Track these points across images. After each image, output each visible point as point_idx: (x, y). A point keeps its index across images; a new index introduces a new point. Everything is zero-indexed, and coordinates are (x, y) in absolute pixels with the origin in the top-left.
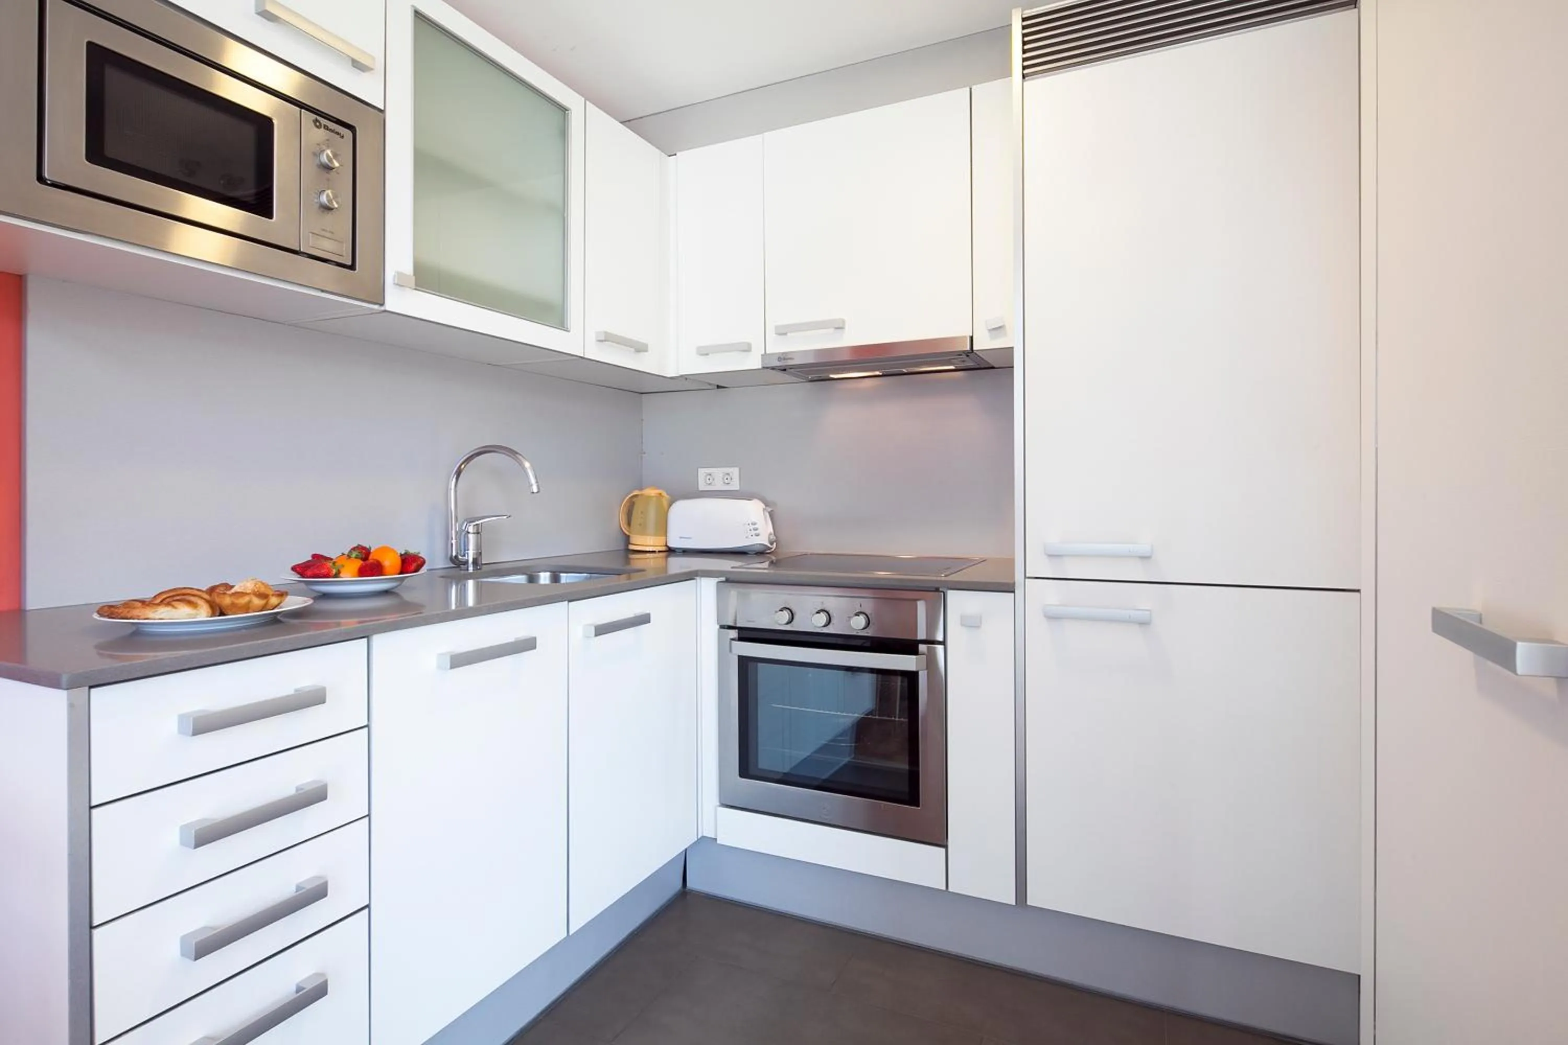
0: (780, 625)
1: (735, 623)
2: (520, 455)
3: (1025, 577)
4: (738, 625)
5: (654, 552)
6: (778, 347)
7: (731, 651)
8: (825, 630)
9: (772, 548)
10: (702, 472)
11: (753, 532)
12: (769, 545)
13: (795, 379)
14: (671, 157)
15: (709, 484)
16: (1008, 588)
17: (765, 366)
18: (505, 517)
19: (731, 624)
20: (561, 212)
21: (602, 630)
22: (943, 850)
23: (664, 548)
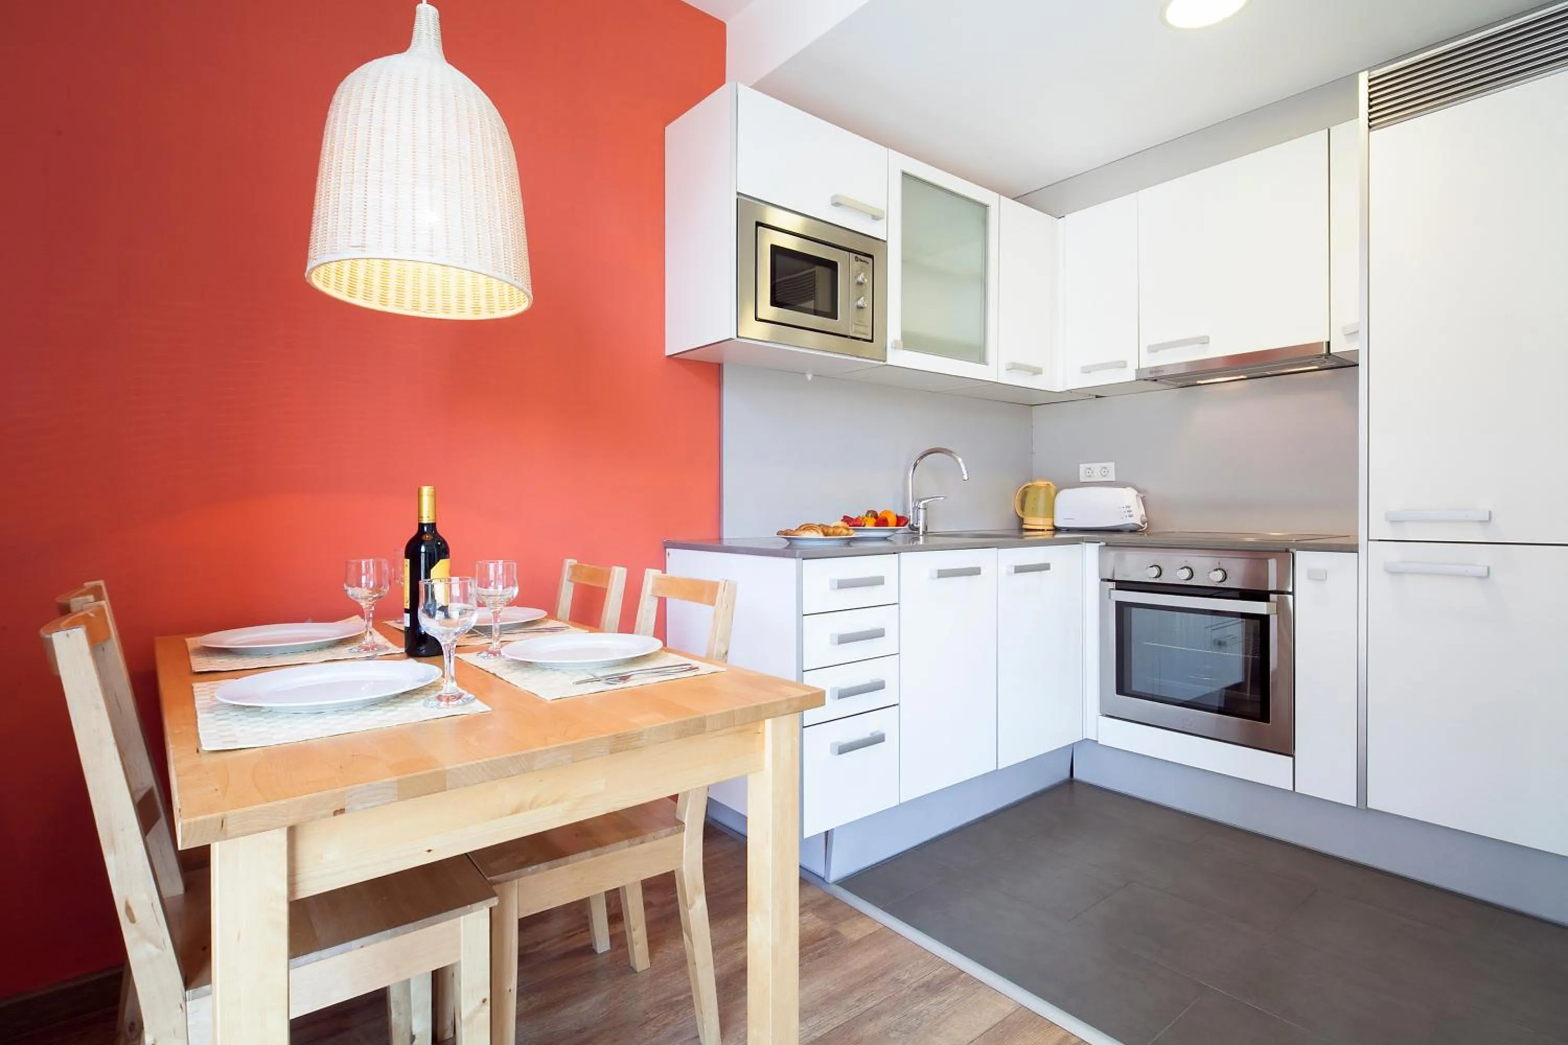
0: (1150, 578)
1: (1113, 575)
2: (955, 453)
3: (1368, 540)
4: (1116, 579)
5: (1043, 530)
6: (1150, 362)
7: (1110, 598)
8: (1188, 583)
9: (1144, 527)
10: (1082, 467)
11: (1127, 514)
12: (1142, 525)
13: (1164, 387)
14: (1060, 219)
15: (1090, 476)
16: (1353, 549)
17: (1138, 379)
18: (942, 498)
19: (1111, 578)
20: (983, 281)
21: (1019, 570)
22: (1291, 759)
23: (1051, 528)
